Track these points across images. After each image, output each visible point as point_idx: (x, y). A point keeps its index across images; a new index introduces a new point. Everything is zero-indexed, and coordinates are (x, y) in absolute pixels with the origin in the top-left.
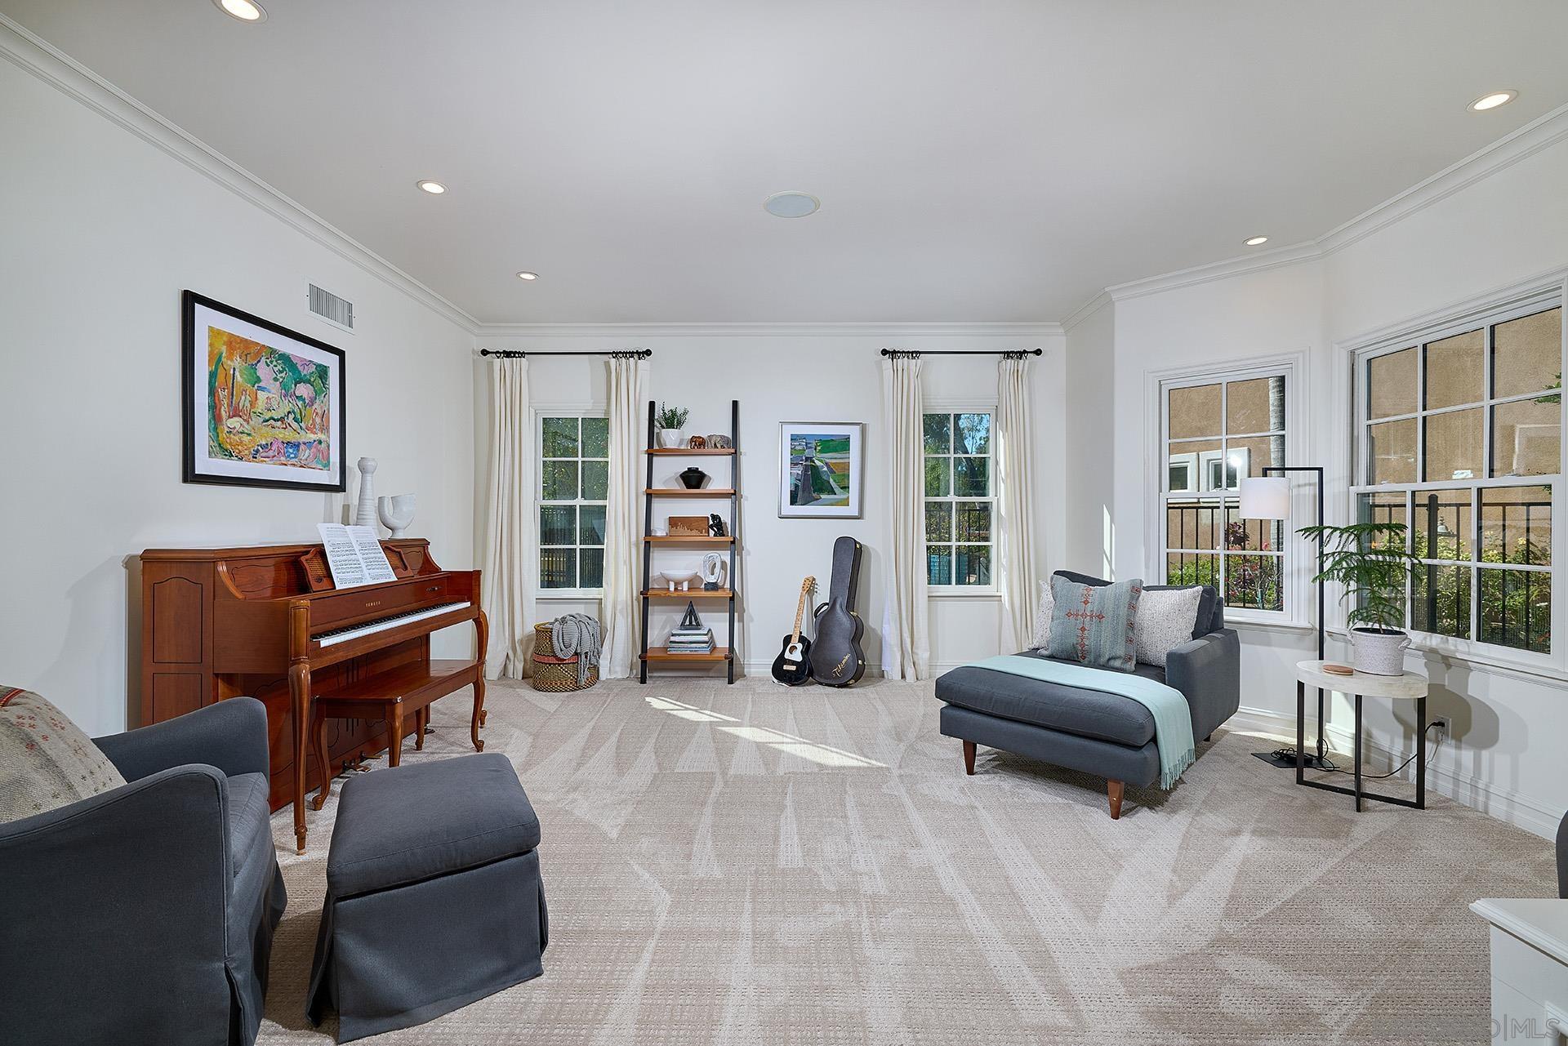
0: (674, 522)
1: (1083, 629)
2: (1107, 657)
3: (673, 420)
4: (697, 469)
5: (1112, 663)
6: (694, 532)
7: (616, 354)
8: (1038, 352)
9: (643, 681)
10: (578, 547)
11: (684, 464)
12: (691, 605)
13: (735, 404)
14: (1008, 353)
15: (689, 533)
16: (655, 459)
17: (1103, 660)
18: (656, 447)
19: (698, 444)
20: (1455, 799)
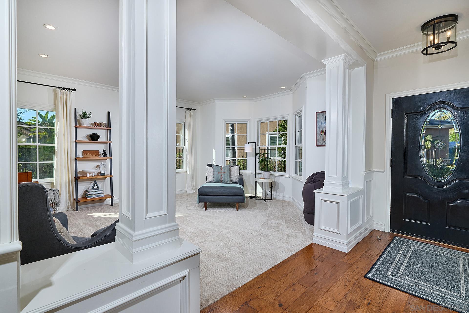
0: (84, 152)
1: (222, 176)
2: (226, 181)
3: (84, 116)
4: (97, 134)
5: (227, 182)
6: (94, 156)
7: (59, 88)
8: (195, 110)
9: (77, 210)
10: (38, 162)
11: (91, 132)
12: (95, 180)
13: (109, 113)
14: (188, 109)
15: (91, 156)
16: (77, 129)
17: (226, 182)
18: (77, 125)
19: (96, 125)
20: (276, 198)
